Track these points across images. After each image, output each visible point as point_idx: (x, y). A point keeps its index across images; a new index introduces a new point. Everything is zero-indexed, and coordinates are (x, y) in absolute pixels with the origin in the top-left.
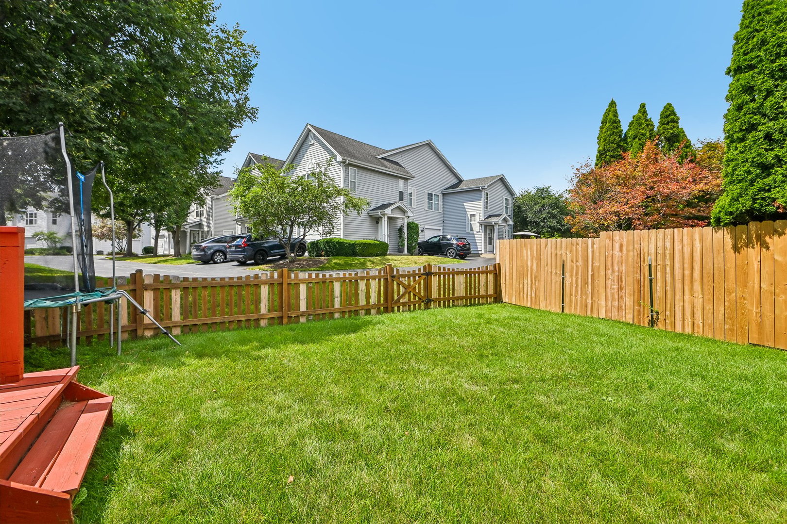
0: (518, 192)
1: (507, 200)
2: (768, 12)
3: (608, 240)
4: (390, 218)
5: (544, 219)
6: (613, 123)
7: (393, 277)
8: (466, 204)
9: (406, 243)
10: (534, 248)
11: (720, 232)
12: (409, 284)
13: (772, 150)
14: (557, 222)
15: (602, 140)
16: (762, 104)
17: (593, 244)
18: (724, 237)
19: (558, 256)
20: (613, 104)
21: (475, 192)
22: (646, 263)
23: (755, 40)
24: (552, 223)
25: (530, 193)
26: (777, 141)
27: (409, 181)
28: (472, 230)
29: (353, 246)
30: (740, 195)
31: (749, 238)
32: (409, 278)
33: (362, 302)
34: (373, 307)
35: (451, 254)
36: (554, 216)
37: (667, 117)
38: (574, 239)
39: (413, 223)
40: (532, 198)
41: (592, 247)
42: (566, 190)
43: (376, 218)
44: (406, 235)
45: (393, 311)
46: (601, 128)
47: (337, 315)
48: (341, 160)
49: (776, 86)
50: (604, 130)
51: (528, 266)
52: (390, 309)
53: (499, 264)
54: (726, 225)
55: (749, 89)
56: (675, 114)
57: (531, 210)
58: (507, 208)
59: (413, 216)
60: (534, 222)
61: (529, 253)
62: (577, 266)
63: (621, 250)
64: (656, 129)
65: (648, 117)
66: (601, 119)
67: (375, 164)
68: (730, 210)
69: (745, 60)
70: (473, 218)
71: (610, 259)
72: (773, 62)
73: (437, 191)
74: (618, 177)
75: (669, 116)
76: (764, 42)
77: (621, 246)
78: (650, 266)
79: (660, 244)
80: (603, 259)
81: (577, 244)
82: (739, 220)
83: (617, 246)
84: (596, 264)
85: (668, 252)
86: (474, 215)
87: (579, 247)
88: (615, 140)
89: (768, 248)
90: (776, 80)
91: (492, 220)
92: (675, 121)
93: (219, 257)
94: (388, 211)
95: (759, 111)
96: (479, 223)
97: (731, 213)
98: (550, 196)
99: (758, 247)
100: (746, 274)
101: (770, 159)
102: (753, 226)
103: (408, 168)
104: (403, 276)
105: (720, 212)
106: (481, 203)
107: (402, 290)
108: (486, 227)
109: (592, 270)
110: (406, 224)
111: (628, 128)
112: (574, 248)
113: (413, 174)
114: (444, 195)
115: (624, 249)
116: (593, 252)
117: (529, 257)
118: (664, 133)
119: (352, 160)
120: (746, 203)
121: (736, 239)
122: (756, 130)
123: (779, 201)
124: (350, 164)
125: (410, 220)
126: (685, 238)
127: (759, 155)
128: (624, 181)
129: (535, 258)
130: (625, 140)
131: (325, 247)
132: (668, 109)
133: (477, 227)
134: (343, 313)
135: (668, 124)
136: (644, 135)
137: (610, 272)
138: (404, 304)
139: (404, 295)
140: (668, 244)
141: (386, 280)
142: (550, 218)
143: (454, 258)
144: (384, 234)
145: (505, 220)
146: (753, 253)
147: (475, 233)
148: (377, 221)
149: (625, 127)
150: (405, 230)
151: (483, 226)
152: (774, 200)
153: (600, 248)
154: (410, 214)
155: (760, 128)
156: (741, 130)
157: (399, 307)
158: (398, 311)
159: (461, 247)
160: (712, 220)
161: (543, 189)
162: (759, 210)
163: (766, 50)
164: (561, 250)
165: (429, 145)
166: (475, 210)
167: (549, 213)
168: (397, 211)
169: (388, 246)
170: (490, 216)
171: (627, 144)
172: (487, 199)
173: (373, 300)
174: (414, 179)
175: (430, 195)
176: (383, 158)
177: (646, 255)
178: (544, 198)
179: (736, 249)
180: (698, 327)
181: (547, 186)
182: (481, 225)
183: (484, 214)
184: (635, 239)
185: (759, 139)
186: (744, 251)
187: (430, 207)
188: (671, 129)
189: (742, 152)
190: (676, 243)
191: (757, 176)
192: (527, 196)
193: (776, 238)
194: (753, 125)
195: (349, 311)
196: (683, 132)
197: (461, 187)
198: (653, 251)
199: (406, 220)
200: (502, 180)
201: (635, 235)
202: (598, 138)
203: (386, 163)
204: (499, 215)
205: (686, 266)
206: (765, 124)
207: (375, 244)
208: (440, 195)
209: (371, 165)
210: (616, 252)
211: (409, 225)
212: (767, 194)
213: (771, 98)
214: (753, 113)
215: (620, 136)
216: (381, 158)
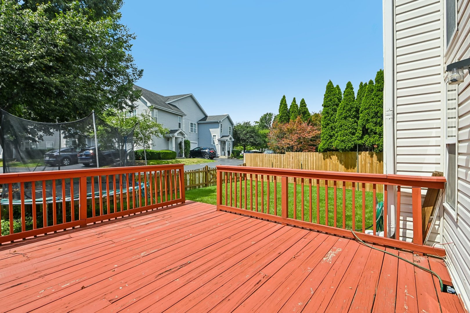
0: (235, 123)
1: (230, 127)
2: (332, 91)
3: (288, 155)
4: (176, 138)
5: (248, 138)
6: (285, 105)
7: (208, 171)
8: (211, 130)
9: (184, 151)
10: (261, 157)
11: (320, 154)
12: (214, 173)
13: (332, 131)
14: (254, 140)
15: (281, 112)
16: (330, 118)
17: (283, 156)
18: (321, 155)
19: (270, 160)
20: (284, 97)
21: (215, 123)
22: (300, 163)
23: (329, 98)
24: (252, 140)
25: (240, 124)
26: (334, 129)
27: (183, 117)
28: (214, 143)
29: (159, 154)
30: (325, 144)
31: (327, 156)
32: (214, 171)
33: (197, 183)
34: (201, 184)
35: (207, 157)
36: (252, 137)
37: (303, 104)
38: (277, 154)
39: (187, 140)
40: (242, 127)
41: (283, 157)
42: (254, 122)
43: (168, 138)
44: (184, 147)
45: (208, 186)
46: (280, 106)
47: (188, 189)
48: (150, 105)
49: (334, 113)
50: (281, 108)
51: (258, 164)
52: (207, 185)
53: (245, 164)
54: (322, 152)
55: (327, 113)
56: (305, 103)
57: (242, 133)
58: (230, 132)
59: (187, 137)
60: (243, 139)
61: (259, 159)
62: (278, 164)
63: (293, 159)
64: (299, 108)
65: (296, 104)
66: (280, 102)
67: (166, 108)
68: (323, 148)
69: (327, 104)
70: (214, 137)
71: (289, 162)
72: (333, 106)
73: (195, 122)
74: (288, 129)
75: (303, 103)
76: (331, 100)
77: (293, 157)
78: (302, 164)
79: (304, 157)
80: (287, 162)
81: (278, 156)
82: (325, 151)
83: (291, 157)
84: (284, 164)
85: (307, 160)
86: (215, 136)
87: (278, 157)
88: (285, 112)
89: (331, 159)
90: (333, 112)
91: (225, 139)
92: (305, 106)
93: (66, 162)
94: (176, 134)
95: (329, 120)
96: (218, 140)
97: (323, 149)
98: (250, 127)
99: (329, 159)
100: (326, 167)
101: (332, 134)
102: (328, 152)
103: (182, 109)
104: (212, 170)
105: (320, 148)
106: (219, 129)
107: (211, 176)
108: (221, 142)
109: (283, 166)
110: (183, 141)
111: (290, 107)
112: (277, 158)
113: (185, 113)
114: (198, 124)
115: (294, 158)
116: (283, 159)
117: (259, 161)
118: (301, 110)
119: (156, 106)
120: (326, 146)
121: (324, 156)
122: (329, 125)
123: (334, 146)
124: (155, 108)
125: (186, 139)
126: (311, 155)
127: (329, 133)
128: (291, 131)
129: (261, 161)
130: (289, 112)
131: (142, 155)
132: (303, 101)
133: (216, 142)
134: (190, 187)
135: (303, 107)
136: (296, 111)
137: (289, 166)
138: (212, 183)
139: (212, 178)
140: (307, 157)
141: (206, 172)
142: (251, 137)
143: (208, 159)
144: (173, 147)
145: (231, 139)
146: (328, 160)
147: (216, 145)
148: (168, 139)
149: (289, 107)
150: (183, 144)
151: (220, 142)
152: (333, 146)
153: (286, 158)
154: (186, 136)
155: (330, 125)
156: (325, 125)
157: (210, 184)
158: (210, 186)
159: (212, 153)
160: (318, 150)
161: (247, 122)
162: (329, 149)
163: (332, 102)
164: (271, 158)
165: (191, 97)
166: (216, 133)
167: (250, 135)
168: (180, 134)
169: (176, 154)
170: (223, 137)
171: (290, 114)
172: (221, 127)
173: (201, 182)
174: (186, 116)
175: (192, 124)
176: (169, 104)
177: (300, 161)
178: (247, 127)
179: (324, 159)
180: (315, 183)
181: (249, 122)
182: (219, 141)
183: (221, 135)
184: (297, 155)
185: (329, 128)
186: (326, 160)
187: (192, 131)
188: (304, 109)
189: (326, 131)
190: (309, 157)
191: (329, 138)
192: (239, 126)
193: (333, 156)
194: (328, 123)
195: (192, 187)
196: (308, 110)
197: (208, 120)
198: (302, 159)
199: (184, 139)
200: (228, 118)
201: (297, 154)
202: (279, 110)
203: (171, 106)
204: (228, 136)
205: (312, 164)
206: (331, 124)
207: (170, 153)
208: (197, 124)
209: (164, 108)
210: (291, 159)
211: (185, 141)
212: (331, 144)
213: (332, 117)
214: (328, 120)
215: (287, 110)
216: (168, 104)
